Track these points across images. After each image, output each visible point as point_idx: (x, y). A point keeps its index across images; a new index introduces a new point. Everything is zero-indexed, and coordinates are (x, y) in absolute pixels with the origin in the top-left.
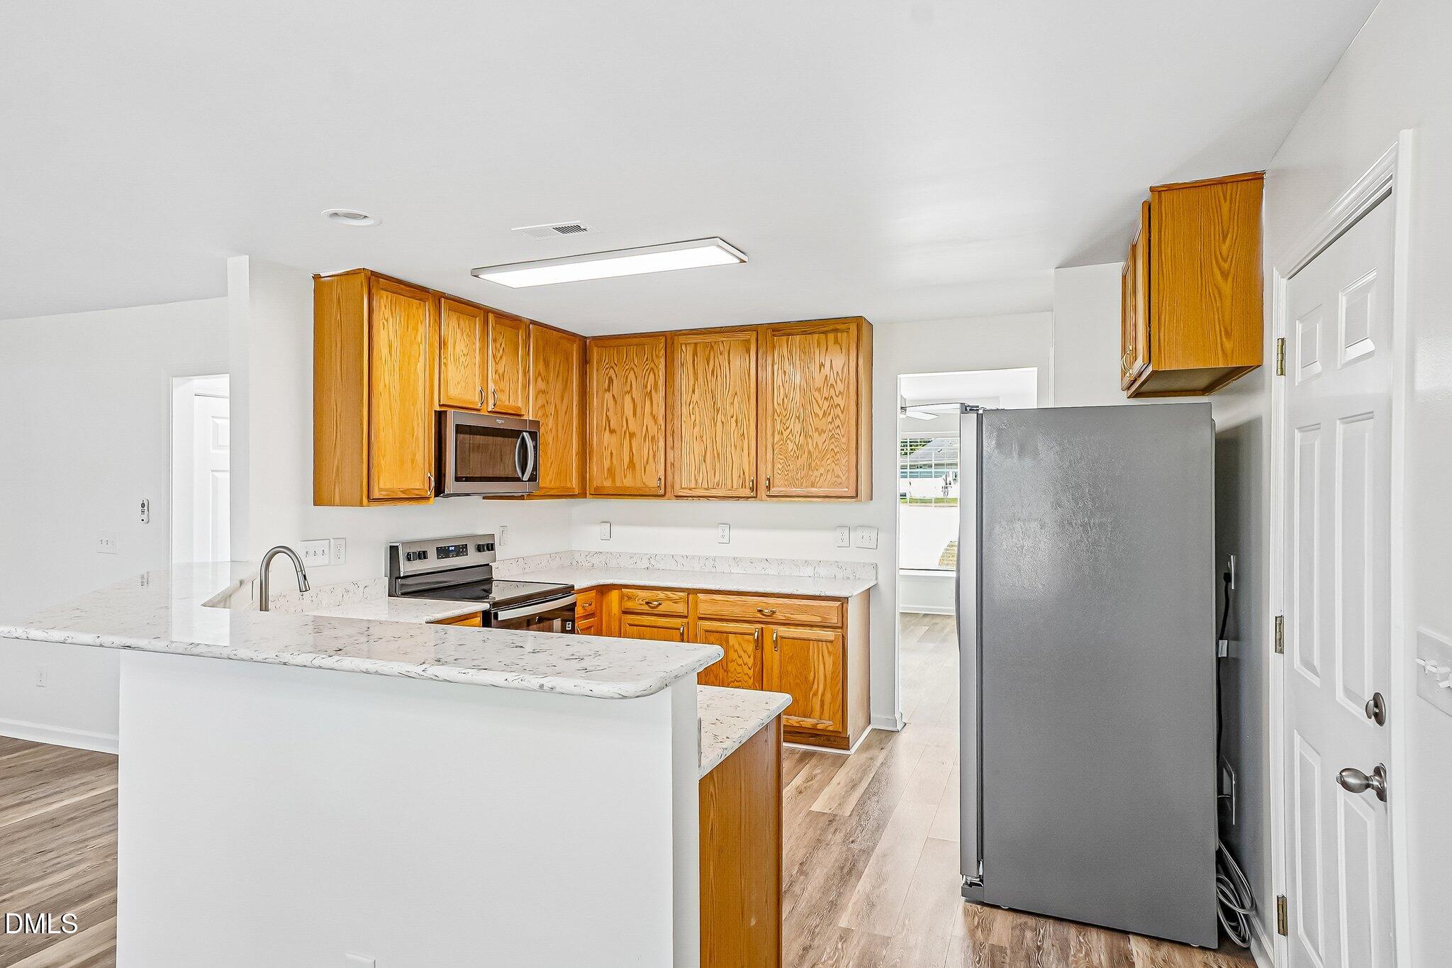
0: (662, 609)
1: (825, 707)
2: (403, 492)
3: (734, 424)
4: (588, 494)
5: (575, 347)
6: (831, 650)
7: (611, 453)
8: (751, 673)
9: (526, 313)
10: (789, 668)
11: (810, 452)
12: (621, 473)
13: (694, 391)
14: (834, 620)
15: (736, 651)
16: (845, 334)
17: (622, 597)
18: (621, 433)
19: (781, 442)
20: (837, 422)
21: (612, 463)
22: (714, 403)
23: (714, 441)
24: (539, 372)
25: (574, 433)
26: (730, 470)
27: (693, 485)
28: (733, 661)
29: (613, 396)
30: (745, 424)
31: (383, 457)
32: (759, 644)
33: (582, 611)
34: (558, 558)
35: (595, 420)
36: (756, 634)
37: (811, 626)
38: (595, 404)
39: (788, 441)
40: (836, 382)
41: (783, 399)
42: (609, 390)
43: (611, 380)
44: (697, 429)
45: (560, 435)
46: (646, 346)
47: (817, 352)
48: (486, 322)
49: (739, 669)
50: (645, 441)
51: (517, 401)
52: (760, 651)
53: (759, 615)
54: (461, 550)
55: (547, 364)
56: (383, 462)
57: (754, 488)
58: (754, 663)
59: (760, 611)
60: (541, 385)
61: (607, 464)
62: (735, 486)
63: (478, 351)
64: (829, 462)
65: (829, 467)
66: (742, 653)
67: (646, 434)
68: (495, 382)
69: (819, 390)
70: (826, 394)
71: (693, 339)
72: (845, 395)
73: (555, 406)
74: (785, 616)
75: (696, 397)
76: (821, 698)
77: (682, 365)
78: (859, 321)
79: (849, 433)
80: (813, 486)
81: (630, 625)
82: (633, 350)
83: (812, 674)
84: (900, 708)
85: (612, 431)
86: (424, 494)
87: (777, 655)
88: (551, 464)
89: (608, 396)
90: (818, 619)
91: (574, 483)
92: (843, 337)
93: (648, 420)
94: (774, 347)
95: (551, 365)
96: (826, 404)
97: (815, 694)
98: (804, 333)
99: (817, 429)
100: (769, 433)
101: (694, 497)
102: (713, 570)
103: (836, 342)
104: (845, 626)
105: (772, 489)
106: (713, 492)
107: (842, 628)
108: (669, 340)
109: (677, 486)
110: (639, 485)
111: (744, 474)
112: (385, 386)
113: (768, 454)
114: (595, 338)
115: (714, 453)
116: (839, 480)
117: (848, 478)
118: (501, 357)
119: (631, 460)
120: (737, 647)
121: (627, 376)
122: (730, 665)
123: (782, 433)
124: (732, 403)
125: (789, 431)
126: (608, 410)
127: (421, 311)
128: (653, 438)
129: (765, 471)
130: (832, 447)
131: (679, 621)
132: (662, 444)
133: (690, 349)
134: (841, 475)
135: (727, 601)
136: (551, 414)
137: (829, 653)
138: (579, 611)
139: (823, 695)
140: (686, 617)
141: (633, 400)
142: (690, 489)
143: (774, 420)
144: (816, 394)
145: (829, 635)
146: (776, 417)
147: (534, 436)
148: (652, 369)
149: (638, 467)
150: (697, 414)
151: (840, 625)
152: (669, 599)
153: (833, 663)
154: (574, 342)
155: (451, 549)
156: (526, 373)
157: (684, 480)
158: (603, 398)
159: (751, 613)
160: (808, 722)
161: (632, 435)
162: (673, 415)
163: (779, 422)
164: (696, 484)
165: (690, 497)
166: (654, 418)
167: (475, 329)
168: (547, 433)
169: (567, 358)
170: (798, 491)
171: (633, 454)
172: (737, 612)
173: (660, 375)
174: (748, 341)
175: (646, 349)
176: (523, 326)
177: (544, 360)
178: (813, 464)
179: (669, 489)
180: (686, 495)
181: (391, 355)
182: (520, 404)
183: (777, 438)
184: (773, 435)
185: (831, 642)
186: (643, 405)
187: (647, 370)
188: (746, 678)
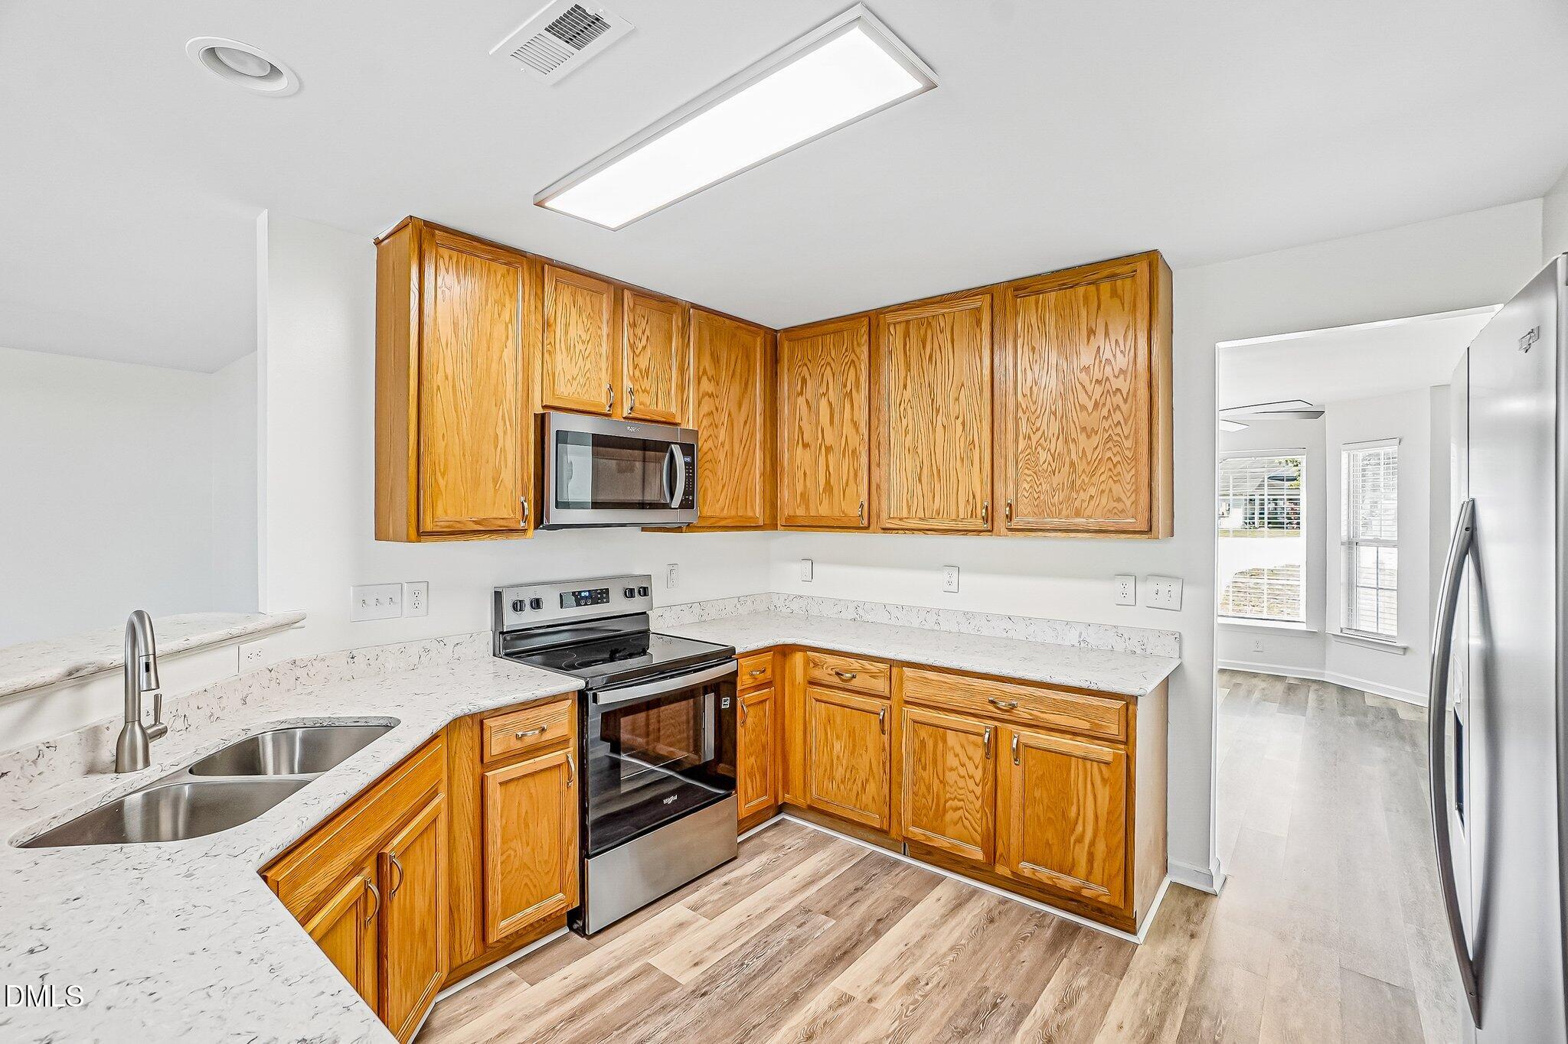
0: (856, 683)
1: (1095, 865)
2: (476, 523)
3: (959, 428)
4: (779, 525)
5: (759, 341)
6: (1106, 777)
7: (805, 474)
8: (978, 791)
9: (685, 294)
10: (1037, 794)
11: (1072, 464)
12: (816, 499)
13: (905, 387)
14: (1114, 729)
15: (957, 755)
16: (1128, 281)
17: (807, 662)
18: (816, 445)
19: (1029, 451)
20: (1117, 417)
21: (805, 486)
22: (933, 400)
23: (932, 453)
24: (705, 369)
25: (758, 447)
26: (955, 491)
27: (905, 514)
28: (952, 769)
29: (807, 400)
30: (975, 427)
31: (443, 475)
32: (991, 749)
33: (751, 681)
34: (749, 602)
35: (785, 432)
36: (987, 736)
37: (1075, 734)
38: (786, 412)
39: (1039, 448)
40: (1114, 356)
41: (1031, 388)
42: (801, 393)
43: (804, 381)
44: (909, 437)
45: (736, 451)
46: (845, 333)
47: (1084, 313)
48: (618, 301)
49: (961, 783)
50: (844, 456)
51: (670, 403)
52: (992, 760)
53: (991, 708)
54: (599, 596)
55: (716, 360)
56: (442, 482)
57: (989, 517)
58: (984, 778)
59: (992, 702)
60: (707, 386)
61: (800, 488)
62: (961, 516)
63: (605, 338)
64: (1103, 478)
65: (1103, 486)
66: (965, 759)
67: (845, 448)
68: (633, 379)
69: (1086, 369)
70: (1098, 375)
71: (903, 316)
72: (1129, 375)
73: (729, 414)
74: (1031, 714)
75: (908, 394)
76: (1089, 847)
77: (890, 353)
78: (1152, 258)
79: (1136, 432)
80: (1078, 514)
81: (817, 700)
82: (829, 339)
83: (1074, 809)
84: (1217, 852)
85: (806, 446)
86: (513, 526)
87: (1017, 772)
88: (723, 487)
89: (801, 400)
90: (1086, 725)
91: (758, 511)
92: (1125, 286)
93: (848, 429)
94: (1017, 313)
95: (723, 361)
96: (1099, 390)
97: (1080, 840)
98: (1063, 287)
99: (1084, 429)
100: (1010, 436)
101: (907, 530)
102: (936, 627)
103: (1114, 293)
104: (1131, 744)
105: (1015, 520)
106: (935, 524)
107: (1126, 743)
108: (873, 322)
109: (884, 515)
110: (837, 513)
111: (974, 497)
112: (447, 378)
113: (1009, 470)
114: (786, 330)
115: (932, 469)
116: (1120, 506)
117: (1135, 503)
118: (644, 348)
119: (828, 482)
120: (958, 749)
121: (823, 375)
122: (948, 773)
123: (1030, 438)
124: (957, 399)
125: (1040, 433)
126: (801, 419)
127: (510, 279)
128: (854, 451)
129: (1005, 493)
130: (1109, 454)
131: (877, 702)
132: (864, 459)
133: (900, 329)
134: (1124, 498)
135: (946, 683)
136: (723, 424)
137: (1104, 781)
138: (744, 681)
139: (1092, 844)
140: (889, 699)
141: (830, 404)
142: (901, 519)
143: (1017, 420)
144: (1083, 376)
145: (1105, 752)
146: (1020, 414)
147: (688, 449)
148: (853, 361)
149: (835, 491)
150: (910, 418)
151: (1122, 738)
152: (865, 671)
153: (1111, 797)
154: (758, 334)
155: (583, 594)
156: (682, 371)
157: (894, 505)
158: (796, 404)
159: (979, 704)
160: (1067, 882)
161: (829, 449)
162: (879, 420)
163: (1024, 421)
164: (909, 512)
165: (902, 529)
166: (855, 425)
167: (600, 311)
168: (716, 448)
169: (748, 356)
170: (1056, 522)
171: (829, 473)
172: (957, 699)
173: (863, 369)
174: (978, 310)
175: (846, 336)
176: (678, 310)
177: (712, 354)
178: (1078, 482)
179: (874, 519)
180: (896, 527)
181: (457, 336)
182: (673, 410)
183: (1022, 444)
184: (1016, 441)
185: (1107, 763)
186: (842, 409)
187: (846, 364)
188: (972, 797)
